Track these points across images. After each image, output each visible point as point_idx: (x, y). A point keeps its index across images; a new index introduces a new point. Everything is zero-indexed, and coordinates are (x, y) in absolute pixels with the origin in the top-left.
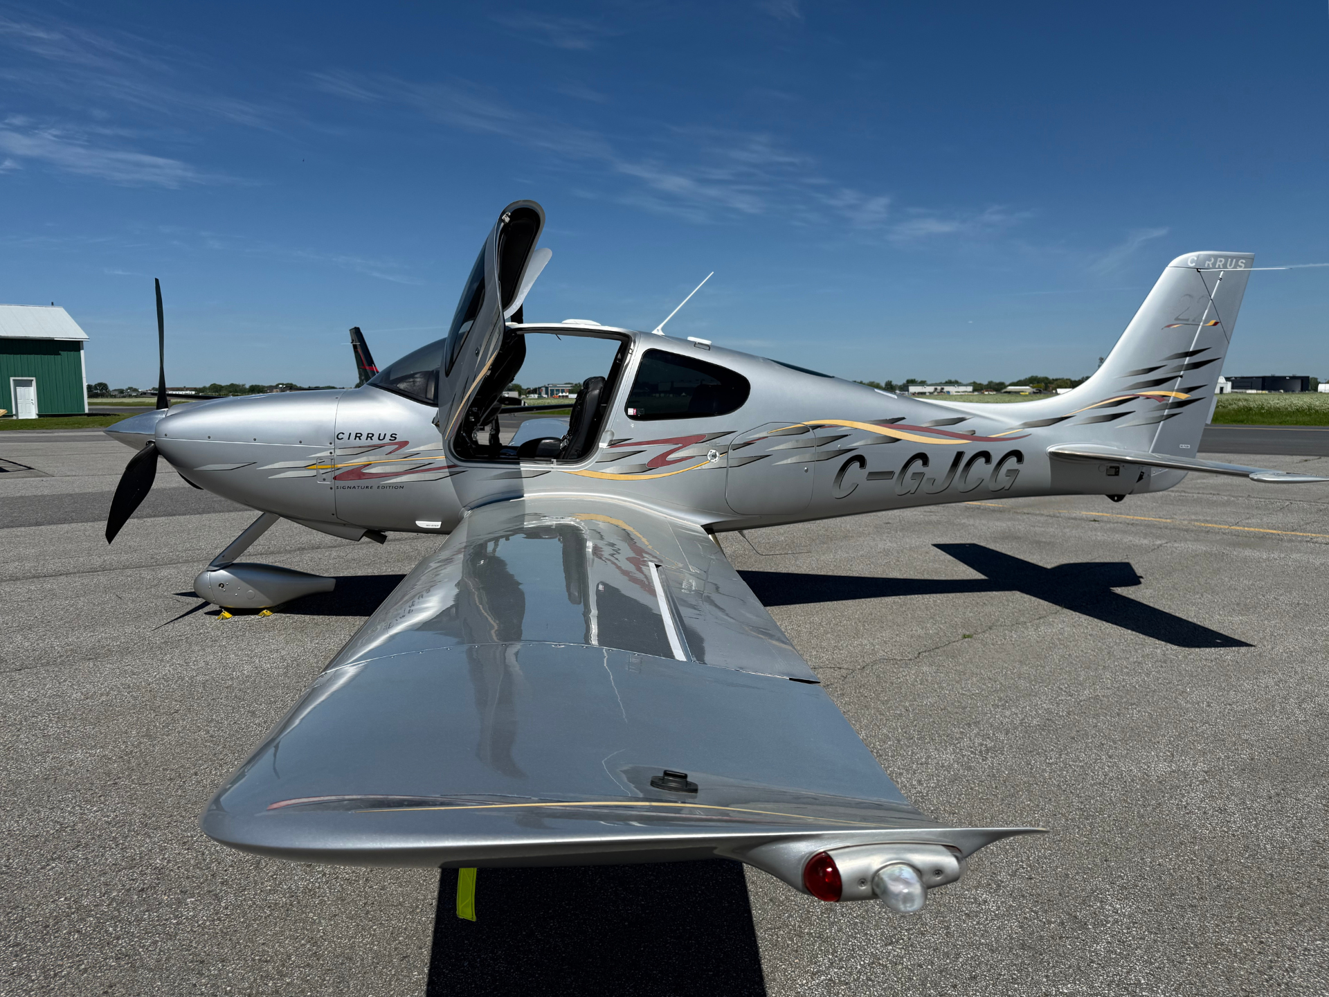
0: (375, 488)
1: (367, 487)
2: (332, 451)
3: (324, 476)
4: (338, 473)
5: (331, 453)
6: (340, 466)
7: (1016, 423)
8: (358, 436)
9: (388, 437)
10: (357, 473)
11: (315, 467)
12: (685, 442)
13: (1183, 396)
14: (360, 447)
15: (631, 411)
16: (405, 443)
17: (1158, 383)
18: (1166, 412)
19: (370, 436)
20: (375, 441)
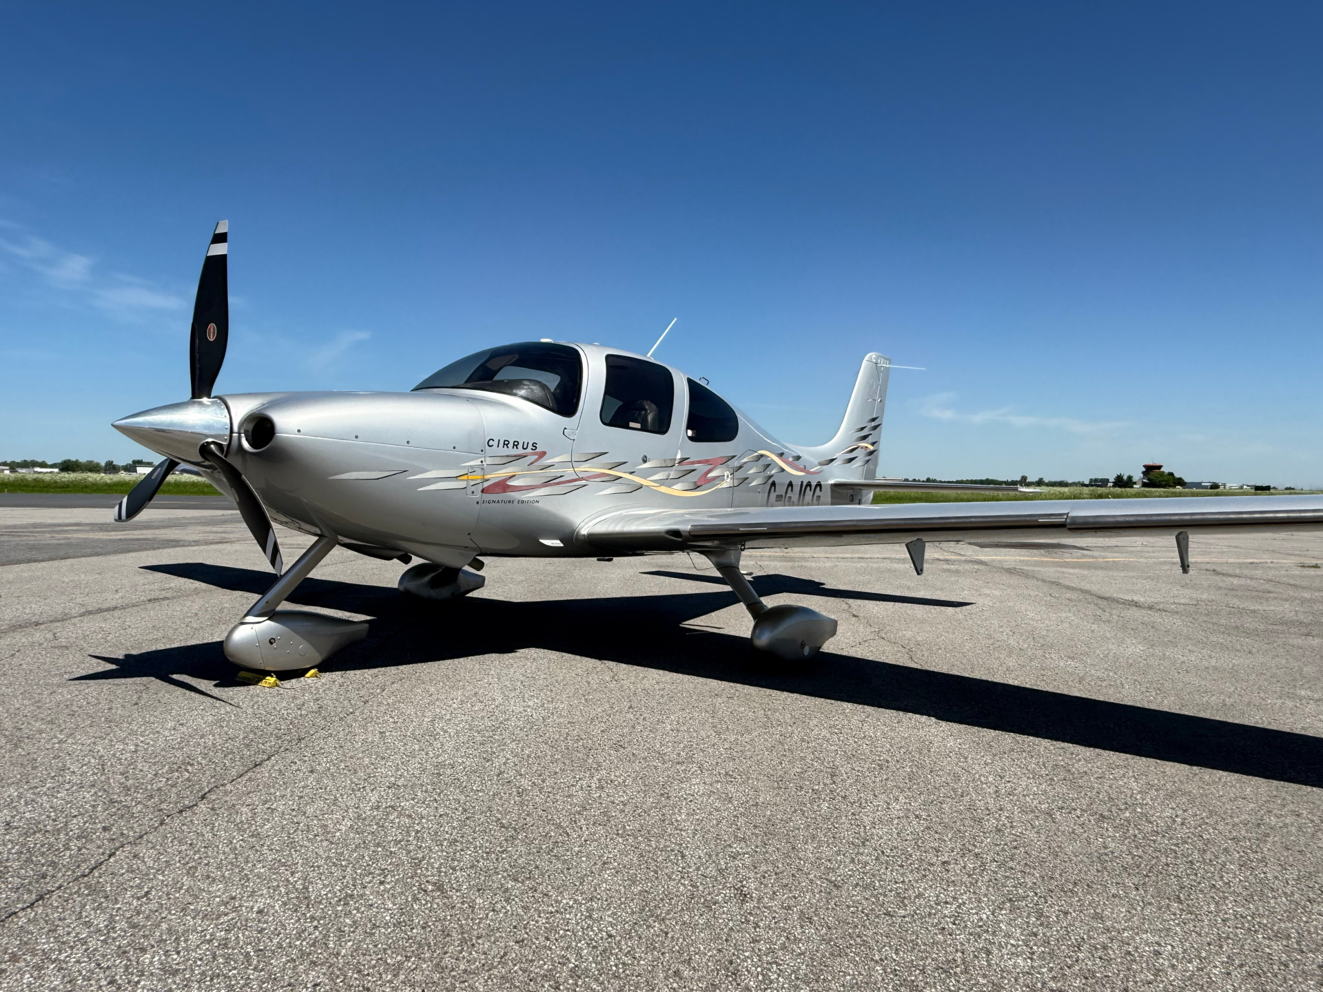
0: (516, 502)
1: (510, 502)
2: (483, 459)
3: (473, 489)
4: (486, 484)
5: (482, 462)
6: (487, 477)
7: (816, 462)
8: (506, 444)
9: (530, 446)
10: (502, 486)
11: (465, 477)
12: (712, 463)
13: (871, 448)
14: (507, 456)
15: (690, 433)
16: (544, 454)
17: (864, 438)
18: (867, 458)
19: (516, 445)
20: (520, 451)
